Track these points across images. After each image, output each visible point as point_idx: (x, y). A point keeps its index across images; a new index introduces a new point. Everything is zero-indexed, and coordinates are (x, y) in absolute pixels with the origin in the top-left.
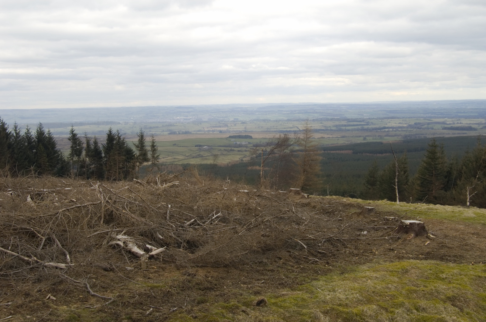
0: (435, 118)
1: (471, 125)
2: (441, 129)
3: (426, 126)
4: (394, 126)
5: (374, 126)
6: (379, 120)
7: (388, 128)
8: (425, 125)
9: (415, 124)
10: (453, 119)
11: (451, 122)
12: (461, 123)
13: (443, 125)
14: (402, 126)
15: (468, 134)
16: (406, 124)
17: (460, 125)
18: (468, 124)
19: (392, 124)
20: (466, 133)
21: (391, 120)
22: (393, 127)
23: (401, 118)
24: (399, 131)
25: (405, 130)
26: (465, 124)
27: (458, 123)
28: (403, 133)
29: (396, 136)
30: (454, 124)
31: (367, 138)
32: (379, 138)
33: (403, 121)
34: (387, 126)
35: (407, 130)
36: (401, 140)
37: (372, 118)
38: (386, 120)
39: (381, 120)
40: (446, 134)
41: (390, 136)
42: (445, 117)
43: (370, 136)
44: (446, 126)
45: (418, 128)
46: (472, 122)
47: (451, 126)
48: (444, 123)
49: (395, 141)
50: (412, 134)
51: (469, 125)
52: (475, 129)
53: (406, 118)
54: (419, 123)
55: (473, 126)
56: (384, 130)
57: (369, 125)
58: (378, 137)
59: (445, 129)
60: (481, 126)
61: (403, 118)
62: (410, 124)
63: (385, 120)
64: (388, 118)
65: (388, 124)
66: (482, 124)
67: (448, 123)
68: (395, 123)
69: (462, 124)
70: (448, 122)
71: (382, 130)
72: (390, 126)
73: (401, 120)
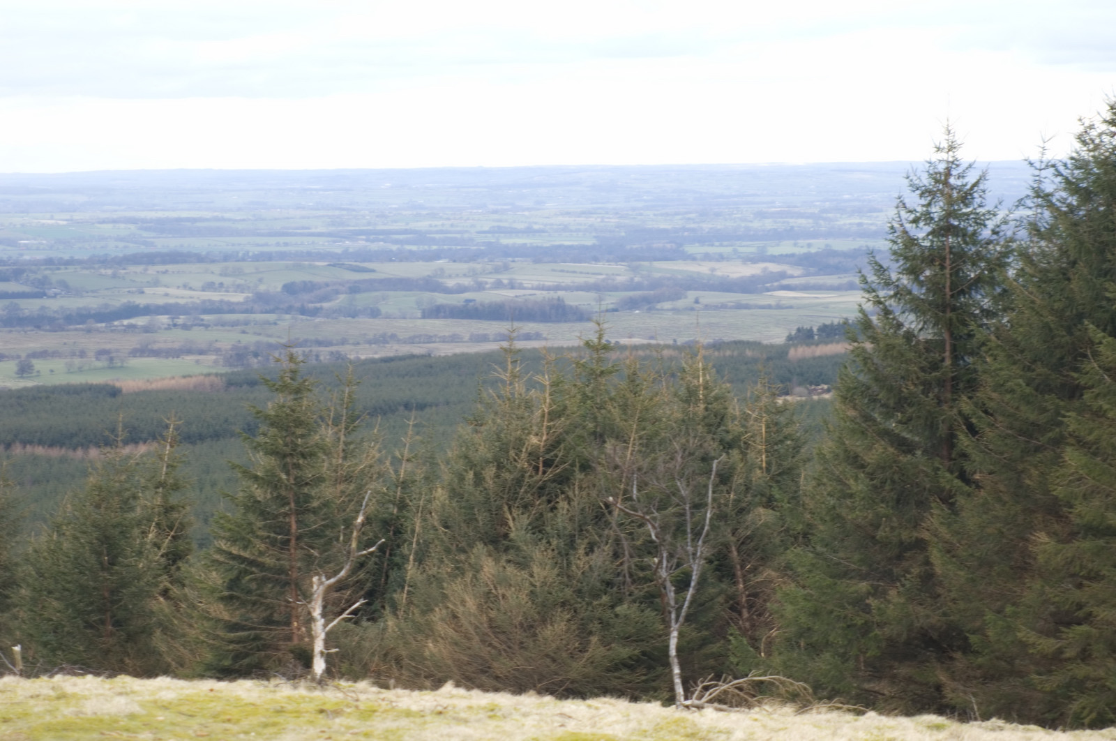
0: (389, 257)
1: (561, 293)
2: (419, 315)
3: (341, 300)
4: (182, 302)
5: (74, 304)
6: (103, 271)
7: (147, 310)
8: (337, 292)
9: (290, 289)
10: (478, 266)
11: (467, 282)
12: (512, 286)
13: (427, 295)
14: (221, 301)
15: (546, 339)
16: (239, 288)
17: (510, 294)
18: (549, 289)
19: (171, 291)
20: (538, 336)
21: (166, 272)
22: (177, 305)
23: (213, 261)
24: (207, 326)
25: (234, 324)
26: (532, 289)
27: (498, 285)
28: (228, 339)
29: (189, 352)
30: (480, 287)
31: (38, 364)
32: (99, 364)
33: (224, 274)
34: (141, 301)
35: (246, 323)
36: (214, 371)
37: (66, 257)
38: (140, 269)
39: (109, 272)
40: (444, 340)
41: (156, 353)
42: (436, 256)
43: (55, 354)
44: (441, 299)
45: (303, 311)
46: (567, 280)
47: (468, 301)
48: (430, 284)
49: (184, 377)
50: (272, 340)
51: (552, 294)
52: (580, 316)
53: (243, 260)
54: (304, 282)
55: (573, 299)
56: (126, 322)
57: (49, 297)
58: (97, 359)
59: (437, 317)
60: (611, 300)
61: (226, 258)
62: (262, 288)
63: (132, 268)
64: (149, 259)
65: (147, 290)
66: (615, 288)
67: (451, 283)
68: (185, 286)
69: (521, 287)
70: (450, 276)
71: (116, 323)
72: (161, 302)
73: (216, 268)
